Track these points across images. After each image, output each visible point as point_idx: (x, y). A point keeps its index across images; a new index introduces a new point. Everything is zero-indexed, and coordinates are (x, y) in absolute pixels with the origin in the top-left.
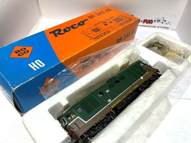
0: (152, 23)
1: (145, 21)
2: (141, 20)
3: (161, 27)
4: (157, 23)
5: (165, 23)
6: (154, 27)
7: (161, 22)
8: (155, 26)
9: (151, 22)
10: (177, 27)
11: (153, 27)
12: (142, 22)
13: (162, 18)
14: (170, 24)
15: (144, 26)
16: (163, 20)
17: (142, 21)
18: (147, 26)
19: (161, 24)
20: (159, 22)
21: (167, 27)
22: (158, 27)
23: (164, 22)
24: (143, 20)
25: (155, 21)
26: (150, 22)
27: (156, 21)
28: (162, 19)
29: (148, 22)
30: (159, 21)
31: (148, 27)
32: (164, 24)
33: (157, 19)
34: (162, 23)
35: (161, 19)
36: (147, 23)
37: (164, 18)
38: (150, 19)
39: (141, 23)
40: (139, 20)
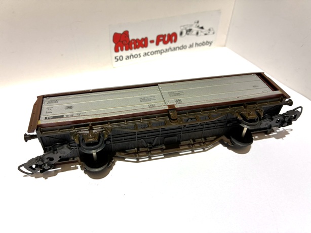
0: (175, 41)
1: (161, 39)
3: (197, 45)
4: (187, 36)
5: (203, 34)
6: (183, 47)
7: (195, 32)
8: (184, 45)
9: (173, 38)
10: (227, 36)
11: (179, 48)
12: (154, 44)
13: (195, 23)
14: (214, 33)
15: (161, 52)
16: (198, 27)
17: (152, 42)
18: (167, 50)
19: (195, 36)
20: (191, 32)
21: (209, 41)
22: (191, 46)
23: (200, 30)
24: (155, 39)
25: (181, 33)
26: (171, 38)
27: (184, 32)
28: (194, 25)
29: (166, 39)
30: (190, 30)
31: (170, 53)
32: (200, 35)
33: (186, 29)
34: (197, 33)
35: (192, 25)
36: (165, 43)
37: (198, 22)
38: (171, 33)
39: (152, 47)
40: (146, 40)
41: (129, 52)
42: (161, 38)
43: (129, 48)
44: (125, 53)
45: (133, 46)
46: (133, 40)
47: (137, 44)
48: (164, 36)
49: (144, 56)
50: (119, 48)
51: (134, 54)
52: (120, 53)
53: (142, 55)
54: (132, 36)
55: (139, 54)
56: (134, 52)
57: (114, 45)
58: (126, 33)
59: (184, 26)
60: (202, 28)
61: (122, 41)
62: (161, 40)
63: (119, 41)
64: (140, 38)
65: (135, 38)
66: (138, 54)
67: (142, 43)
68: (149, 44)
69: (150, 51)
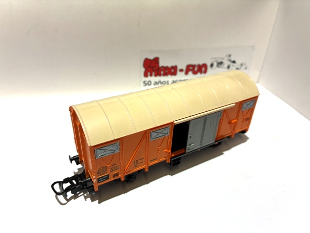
0: (205, 72)
2: (179, 68)
5: (234, 68)
7: (226, 66)
9: (203, 69)
12: (183, 73)
13: (227, 56)
14: (246, 68)
16: (230, 60)
17: (181, 70)
19: (226, 70)
20: (221, 66)
23: (231, 64)
24: (184, 68)
25: (212, 65)
26: (200, 69)
27: (215, 64)
28: (226, 58)
29: (196, 69)
30: (221, 63)
32: (232, 69)
33: (216, 61)
34: (229, 67)
35: (223, 58)
36: (195, 73)
37: (230, 56)
38: (201, 63)
39: (180, 76)
40: (175, 68)
41: (158, 79)
42: (191, 68)
43: (158, 74)
44: (153, 79)
45: (162, 72)
46: (163, 67)
47: (166, 71)
48: (194, 66)
49: (172, 83)
50: (149, 74)
51: (162, 81)
52: (149, 78)
53: (170, 82)
54: (162, 63)
55: (168, 82)
56: (163, 79)
57: (143, 70)
58: (156, 60)
59: (215, 58)
60: (234, 62)
61: (152, 67)
62: (190, 70)
63: (149, 67)
64: (170, 66)
65: (165, 65)
66: (166, 80)
67: (171, 71)
68: (178, 73)
69: (179, 79)
